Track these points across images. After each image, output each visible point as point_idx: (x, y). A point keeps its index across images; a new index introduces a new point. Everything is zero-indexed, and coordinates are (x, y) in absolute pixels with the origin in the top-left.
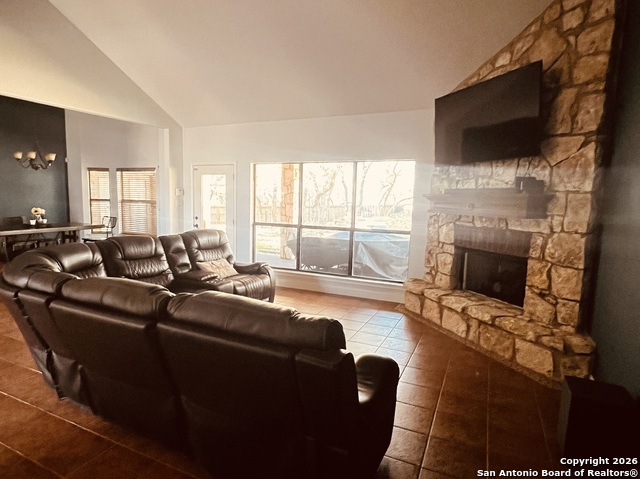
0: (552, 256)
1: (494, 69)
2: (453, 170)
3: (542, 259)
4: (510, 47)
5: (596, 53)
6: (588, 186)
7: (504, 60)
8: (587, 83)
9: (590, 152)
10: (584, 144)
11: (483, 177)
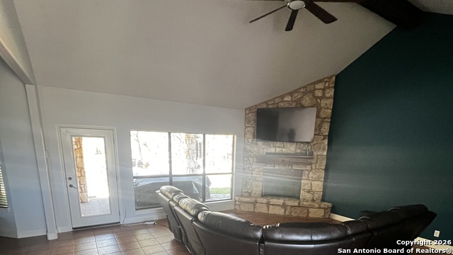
0: (312, 177)
1: (283, 101)
2: (260, 143)
3: (308, 179)
4: (291, 94)
5: (328, 108)
6: (325, 153)
7: (288, 98)
8: (325, 118)
9: (326, 142)
10: (323, 139)
11: (279, 147)
